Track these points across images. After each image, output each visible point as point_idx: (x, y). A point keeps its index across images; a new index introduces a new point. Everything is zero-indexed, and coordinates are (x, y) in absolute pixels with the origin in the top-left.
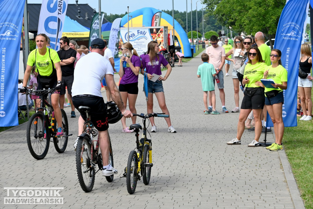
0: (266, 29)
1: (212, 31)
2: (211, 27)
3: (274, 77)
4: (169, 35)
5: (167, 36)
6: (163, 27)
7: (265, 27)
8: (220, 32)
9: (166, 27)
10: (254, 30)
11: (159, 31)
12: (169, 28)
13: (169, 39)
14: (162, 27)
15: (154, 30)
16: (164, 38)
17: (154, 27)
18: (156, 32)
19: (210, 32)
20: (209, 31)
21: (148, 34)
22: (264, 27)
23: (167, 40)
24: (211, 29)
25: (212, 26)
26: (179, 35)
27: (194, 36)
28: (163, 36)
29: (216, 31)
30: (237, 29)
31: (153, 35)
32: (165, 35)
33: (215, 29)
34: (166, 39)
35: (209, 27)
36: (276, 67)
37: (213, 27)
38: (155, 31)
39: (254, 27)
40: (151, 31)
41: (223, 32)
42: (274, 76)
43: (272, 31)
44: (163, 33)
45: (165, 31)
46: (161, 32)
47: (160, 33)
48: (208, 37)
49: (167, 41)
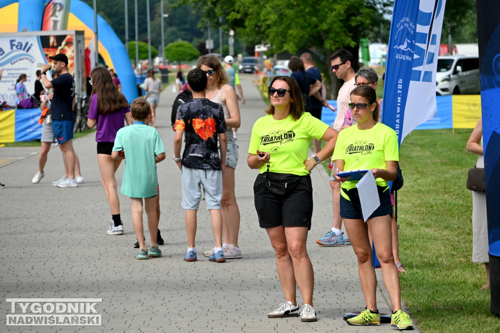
0: (320, 36)
1: (180, 42)
2: (179, 33)
3: (372, 151)
4: (87, 51)
5: (83, 54)
6: (74, 33)
7: (318, 32)
8: (204, 45)
9: (80, 33)
10: (289, 38)
11: (64, 43)
12: (86, 35)
13: (87, 61)
14: (70, 32)
15: (52, 40)
16: (75, 58)
17: (51, 32)
18: (55, 44)
19: (176, 43)
20: (172, 41)
21: (36, 50)
22: (315, 30)
23: (84, 63)
24: (177, 37)
25: (180, 30)
26: (109, 51)
27: (143, 54)
28: (74, 54)
29: (191, 40)
30: (249, 36)
31: (48, 51)
32: (78, 51)
33: (188, 37)
34: (82, 60)
35: (173, 33)
36: (369, 127)
37: (183, 33)
38: (53, 43)
39: (290, 32)
40: (44, 42)
41: (209, 45)
42: (370, 148)
43: (334, 42)
44: (73, 47)
45: (78, 42)
46: (69, 43)
47: (66, 48)
48: (173, 56)
49: (84, 67)
